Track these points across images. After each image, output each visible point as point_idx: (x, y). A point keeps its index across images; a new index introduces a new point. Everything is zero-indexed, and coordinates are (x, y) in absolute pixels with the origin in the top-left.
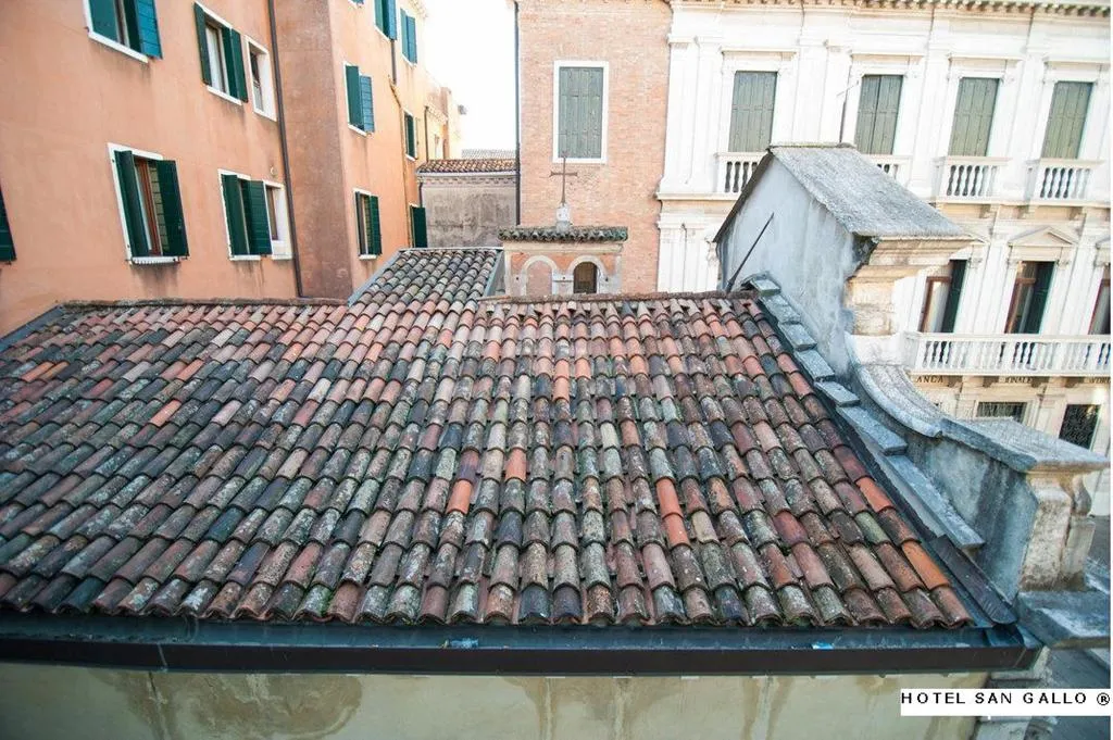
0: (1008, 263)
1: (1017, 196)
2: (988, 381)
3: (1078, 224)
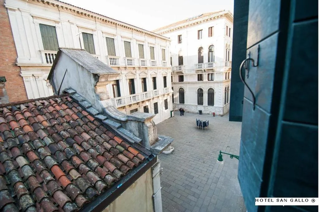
0: (126, 80)
1: (124, 65)
2: (130, 105)
3: (135, 71)
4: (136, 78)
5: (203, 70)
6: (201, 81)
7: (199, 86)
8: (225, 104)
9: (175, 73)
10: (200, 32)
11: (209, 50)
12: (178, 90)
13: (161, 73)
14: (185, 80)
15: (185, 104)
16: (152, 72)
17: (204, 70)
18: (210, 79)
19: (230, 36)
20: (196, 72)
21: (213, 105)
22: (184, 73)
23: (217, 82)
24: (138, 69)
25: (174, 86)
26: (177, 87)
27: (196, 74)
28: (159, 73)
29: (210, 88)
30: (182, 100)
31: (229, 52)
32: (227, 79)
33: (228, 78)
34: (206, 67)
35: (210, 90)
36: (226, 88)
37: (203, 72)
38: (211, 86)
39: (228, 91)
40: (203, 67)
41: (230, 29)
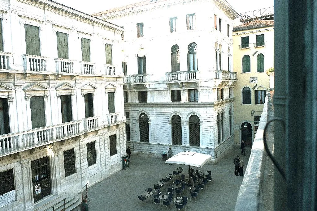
0: (26, 98)
1: (21, 70)
2: (31, 151)
3: (48, 81)
4: (48, 94)
5: (179, 83)
6: (177, 103)
7: (174, 110)
8: (219, 142)
9: (132, 87)
10: (174, 20)
11: (188, 50)
12: (138, 118)
13: (103, 86)
14: (150, 99)
15: (150, 143)
16: (84, 83)
17: (182, 83)
18: (193, 99)
19: (220, 30)
20: (168, 87)
21: (199, 145)
22: (147, 86)
23: (204, 105)
24: (53, 77)
25: (130, 109)
26: (135, 113)
27: (168, 89)
28: (99, 87)
29: (192, 114)
30: (145, 136)
31: (220, 55)
32: (220, 99)
33: (222, 99)
34: (184, 78)
35: (194, 119)
36: (218, 115)
37: (179, 87)
38: (194, 110)
39: (222, 120)
40: (179, 79)
41: (220, 19)
